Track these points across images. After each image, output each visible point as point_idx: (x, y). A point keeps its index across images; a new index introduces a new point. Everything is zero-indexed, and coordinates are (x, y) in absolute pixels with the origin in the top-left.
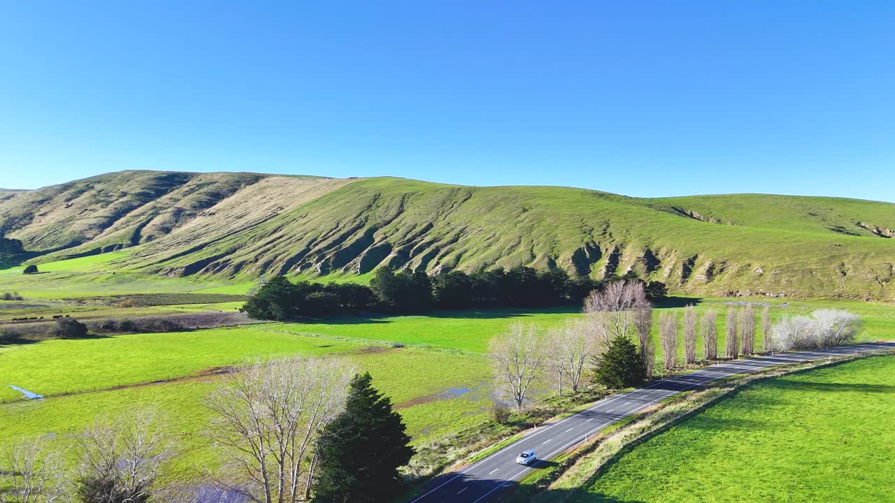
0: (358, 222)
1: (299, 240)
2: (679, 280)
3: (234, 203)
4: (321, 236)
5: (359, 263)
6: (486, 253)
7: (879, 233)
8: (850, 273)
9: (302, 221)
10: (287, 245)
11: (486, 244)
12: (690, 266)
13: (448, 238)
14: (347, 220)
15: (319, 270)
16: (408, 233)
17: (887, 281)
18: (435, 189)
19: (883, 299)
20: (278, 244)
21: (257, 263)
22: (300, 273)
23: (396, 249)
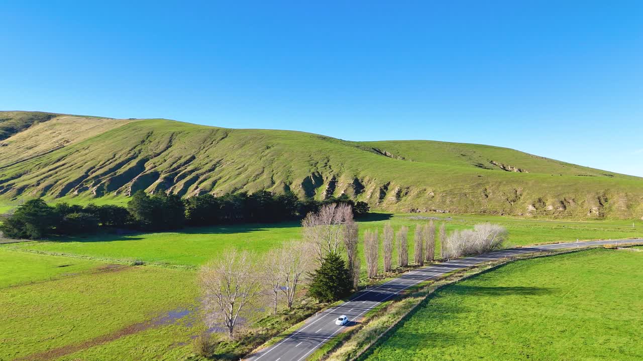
0: (132, 153)
1: (79, 168)
2: (377, 200)
3: (25, 136)
4: (99, 165)
5: (130, 188)
6: (237, 180)
7: (504, 168)
8: (490, 196)
9: (84, 152)
10: (67, 172)
11: (237, 172)
12: (385, 190)
13: (207, 167)
14: (123, 152)
15: (95, 193)
16: (174, 163)
17: (514, 201)
18: (198, 129)
19: (512, 214)
20: (60, 170)
21: (39, 187)
22: (77, 195)
23: (163, 176)
